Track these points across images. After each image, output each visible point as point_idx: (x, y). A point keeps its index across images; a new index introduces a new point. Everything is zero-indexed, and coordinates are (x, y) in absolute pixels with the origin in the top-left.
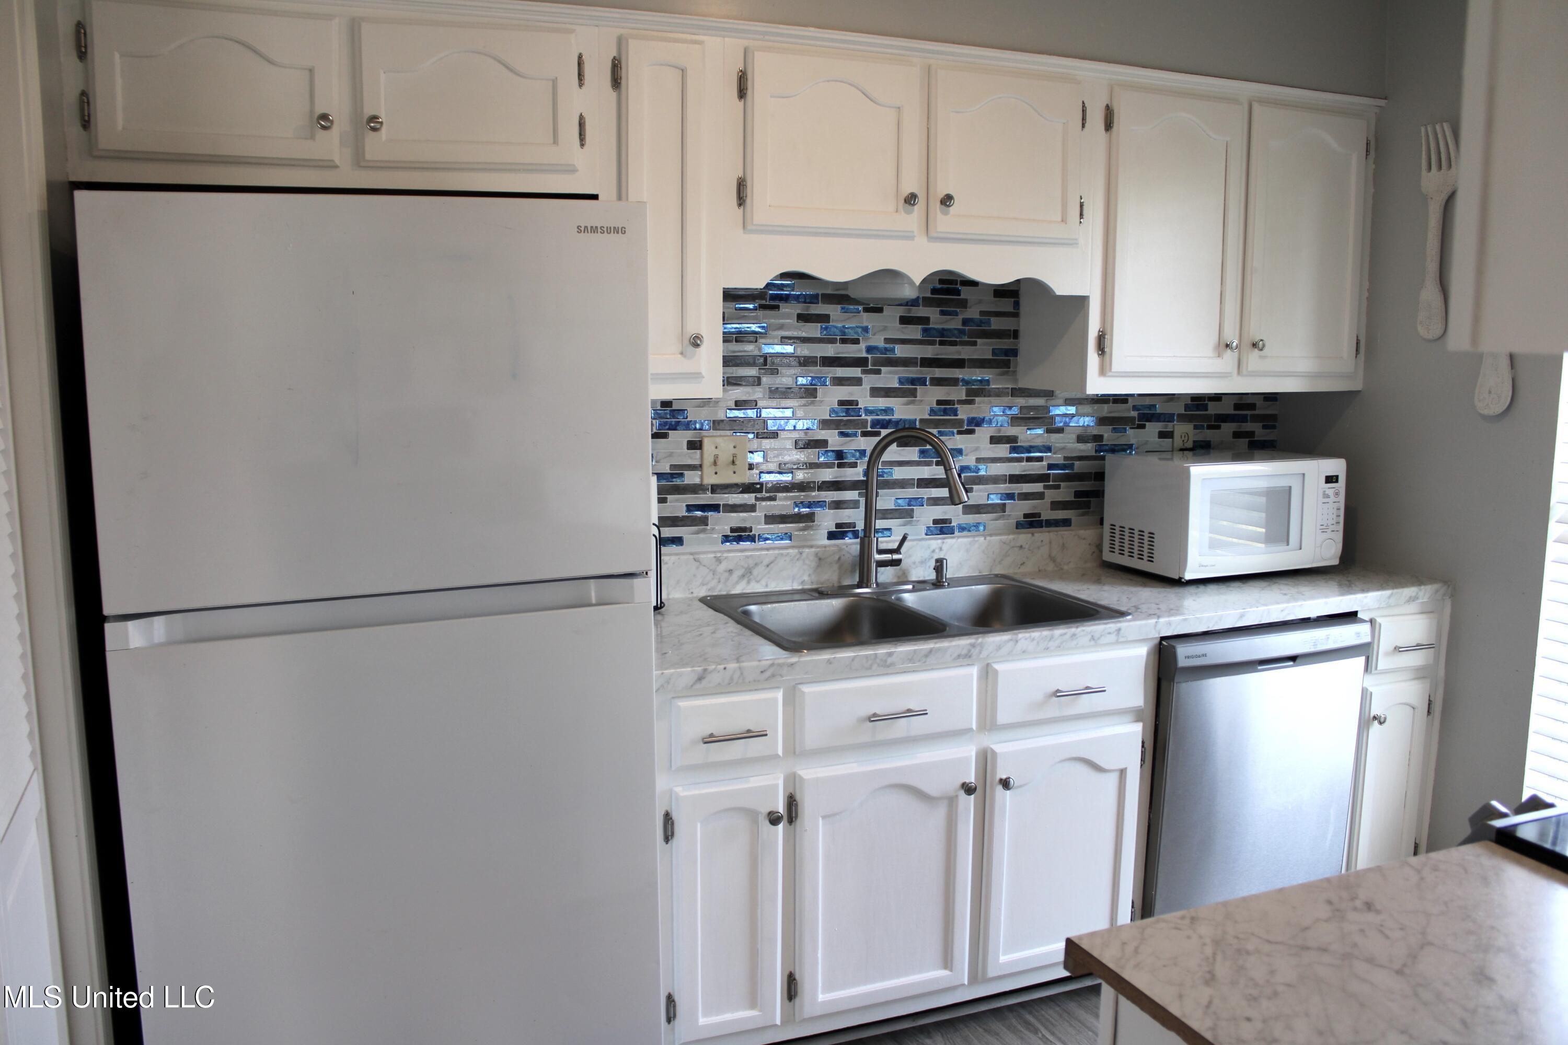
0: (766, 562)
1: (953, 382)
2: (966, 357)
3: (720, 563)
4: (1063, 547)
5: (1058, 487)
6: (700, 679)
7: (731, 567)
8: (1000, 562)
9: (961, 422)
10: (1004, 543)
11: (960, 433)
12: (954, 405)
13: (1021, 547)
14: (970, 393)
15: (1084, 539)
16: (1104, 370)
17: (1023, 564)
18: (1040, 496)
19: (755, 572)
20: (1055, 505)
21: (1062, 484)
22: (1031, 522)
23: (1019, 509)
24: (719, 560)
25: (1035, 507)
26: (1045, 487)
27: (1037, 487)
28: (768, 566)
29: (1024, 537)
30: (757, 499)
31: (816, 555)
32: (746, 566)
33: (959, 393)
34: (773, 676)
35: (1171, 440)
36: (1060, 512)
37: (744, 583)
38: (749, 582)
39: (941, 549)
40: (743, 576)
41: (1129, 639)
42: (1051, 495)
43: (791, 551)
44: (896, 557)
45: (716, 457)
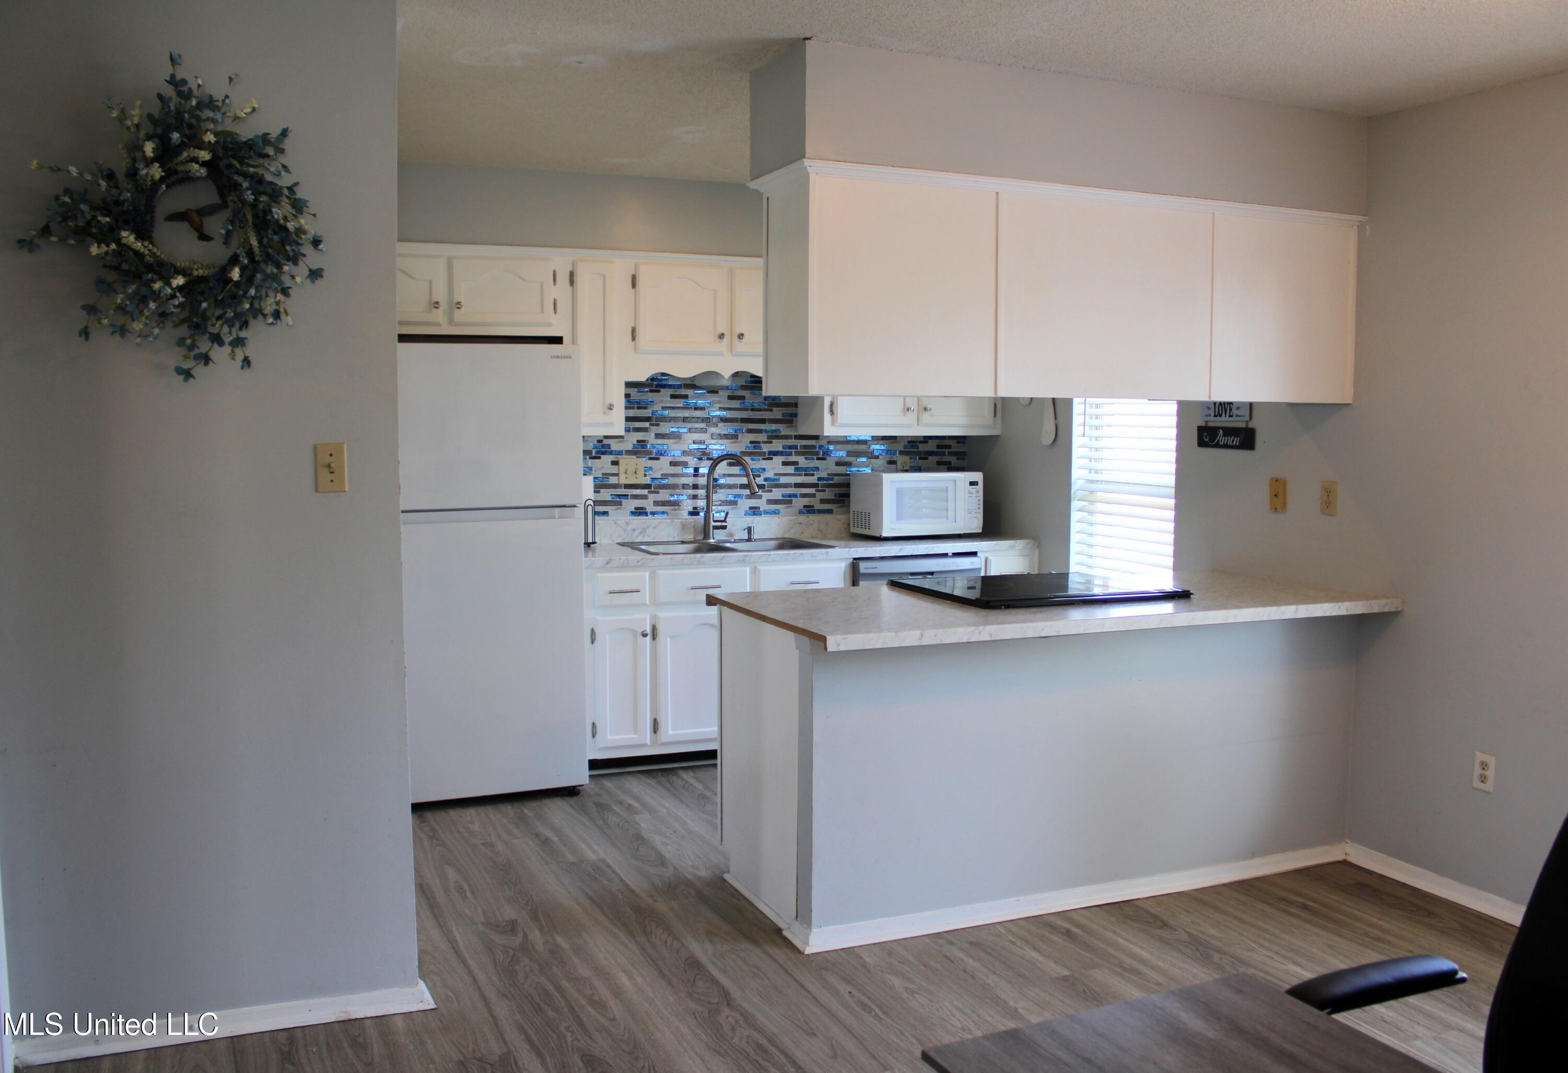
0: (654, 526)
1: (760, 431)
2: (767, 418)
3: (628, 525)
4: (827, 524)
5: (824, 491)
6: (608, 563)
7: (634, 528)
8: (788, 531)
9: (764, 453)
10: (791, 521)
11: (764, 459)
12: (760, 443)
13: (801, 523)
14: (769, 437)
15: (840, 520)
16: (833, 423)
17: (802, 533)
18: (813, 496)
19: (648, 531)
20: (823, 501)
21: (827, 489)
22: (809, 510)
23: (799, 503)
24: (627, 524)
25: (810, 502)
26: (816, 491)
27: (812, 491)
28: (654, 528)
29: (803, 518)
30: (649, 492)
31: (681, 523)
32: (642, 527)
33: (762, 437)
34: (643, 564)
35: (895, 465)
36: (826, 505)
37: (642, 535)
38: (644, 536)
39: (753, 523)
40: (641, 533)
41: (834, 558)
42: (820, 495)
43: (667, 520)
44: (724, 524)
45: (626, 470)
